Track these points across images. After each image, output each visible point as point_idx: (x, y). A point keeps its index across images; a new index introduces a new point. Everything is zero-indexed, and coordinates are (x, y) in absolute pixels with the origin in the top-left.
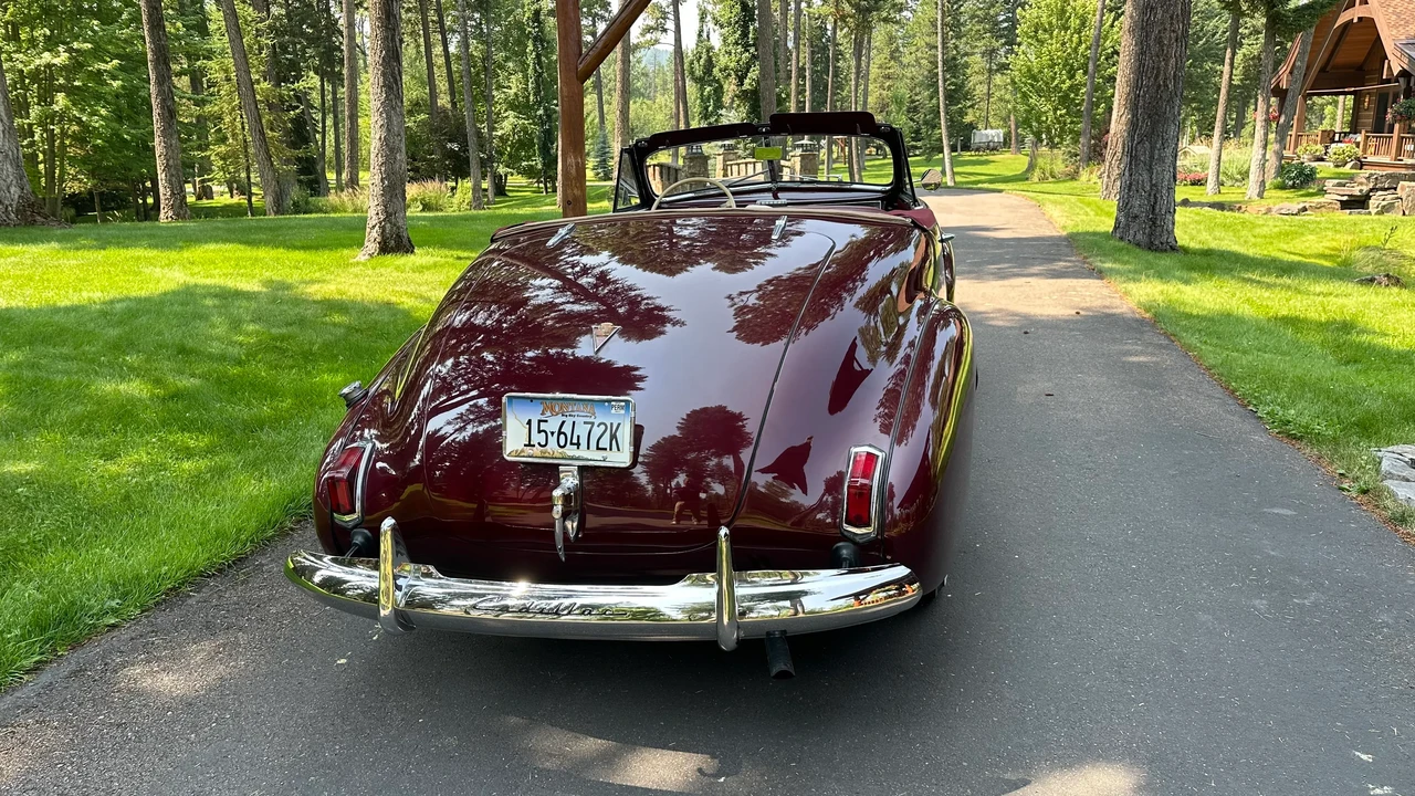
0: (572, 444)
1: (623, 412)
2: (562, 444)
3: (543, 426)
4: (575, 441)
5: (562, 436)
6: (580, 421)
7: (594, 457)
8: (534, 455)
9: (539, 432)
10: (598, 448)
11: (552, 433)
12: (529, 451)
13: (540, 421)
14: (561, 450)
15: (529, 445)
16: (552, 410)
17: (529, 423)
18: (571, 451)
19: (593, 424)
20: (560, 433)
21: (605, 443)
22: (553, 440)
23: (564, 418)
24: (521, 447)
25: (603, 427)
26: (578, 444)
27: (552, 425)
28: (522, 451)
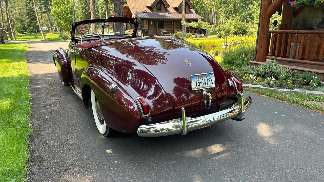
0: (204, 84)
1: (212, 76)
2: (203, 85)
3: (199, 81)
4: (205, 83)
5: (202, 83)
6: (205, 79)
7: (209, 86)
8: (198, 88)
9: (198, 83)
10: (209, 84)
11: (201, 83)
12: (197, 87)
13: (198, 80)
14: (203, 86)
15: (197, 86)
16: (200, 77)
17: (196, 81)
18: (204, 86)
19: (207, 79)
20: (202, 82)
21: (210, 83)
22: (201, 84)
23: (202, 79)
24: (195, 87)
25: (209, 79)
26: (206, 84)
27: (200, 81)
28: (195, 88)
